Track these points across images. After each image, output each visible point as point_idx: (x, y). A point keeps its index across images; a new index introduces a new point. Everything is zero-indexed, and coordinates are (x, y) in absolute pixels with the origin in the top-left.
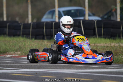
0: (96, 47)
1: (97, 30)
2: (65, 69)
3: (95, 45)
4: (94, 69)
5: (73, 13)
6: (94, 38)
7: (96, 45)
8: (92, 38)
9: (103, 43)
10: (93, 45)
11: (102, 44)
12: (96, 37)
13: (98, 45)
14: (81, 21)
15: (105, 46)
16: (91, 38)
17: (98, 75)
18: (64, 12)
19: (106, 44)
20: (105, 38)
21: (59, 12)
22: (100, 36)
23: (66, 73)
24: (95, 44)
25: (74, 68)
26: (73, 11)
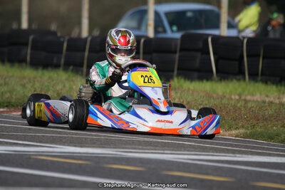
0: (243, 103)
1: (248, 61)
2: (166, 152)
3: (240, 98)
4: (238, 155)
5: (190, 19)
6: (239, 80)
7: (243, 98)
8: (235, 81)
9: (261, 94)
10: (237, 97)
11: (258, 97)
12: (245, 79)
13: (249, 98)
14: (210, 40)
15: (264, 102)
16: (232, 80)
17: (247, 170)
18: (167, 14)
19: (267, 96)
20: (266, 82)
21: (157, 14)
22: (254, 76)
23: (169, 162)
24: (240, 95)
25: (188, 151)
26: (189, 14)
